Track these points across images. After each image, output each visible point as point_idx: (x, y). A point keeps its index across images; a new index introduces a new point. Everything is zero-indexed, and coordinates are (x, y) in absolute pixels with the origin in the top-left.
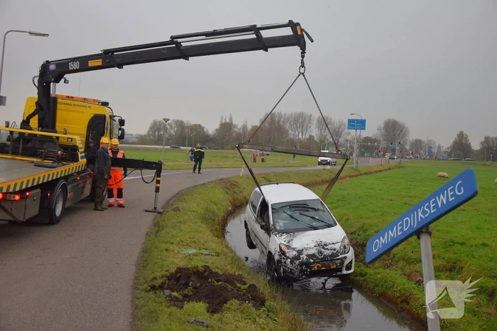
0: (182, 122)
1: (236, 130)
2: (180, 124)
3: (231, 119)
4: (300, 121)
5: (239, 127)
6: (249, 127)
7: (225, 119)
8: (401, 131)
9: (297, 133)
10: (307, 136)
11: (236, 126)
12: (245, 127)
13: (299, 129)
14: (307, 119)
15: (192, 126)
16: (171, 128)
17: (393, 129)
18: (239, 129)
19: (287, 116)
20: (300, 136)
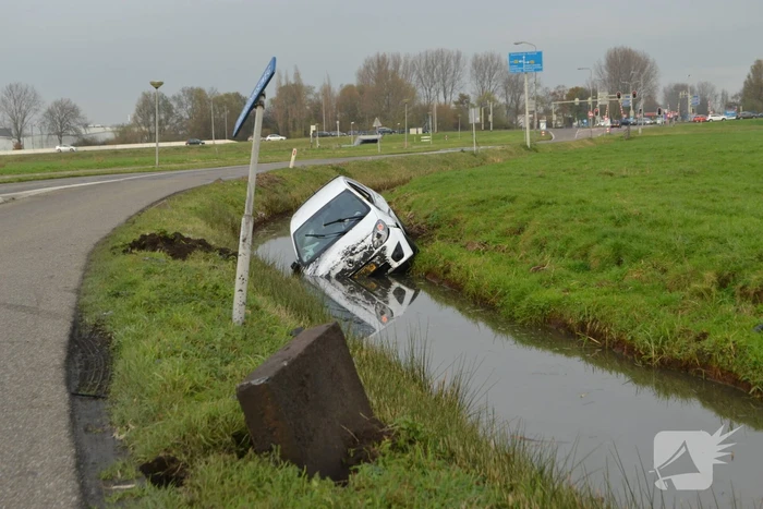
0: (200, 91)
1: (311, 97)
2: (197, 96)
3: (297, 75)
4: (439, 66)
5: (317, 90)
6: (336, 89)
7: (287, 78)
8: (642, 70)
9: (433, 94)
10: (456, 97)
11: (310, 90)
12: (327, 91)
13: (439, 85)
14: (452, 62)
15: (221, 98)
16: (181, 105)
17: (626, 68)
18: (317, 95)
19: (410, 60)
20: (442, 99)
